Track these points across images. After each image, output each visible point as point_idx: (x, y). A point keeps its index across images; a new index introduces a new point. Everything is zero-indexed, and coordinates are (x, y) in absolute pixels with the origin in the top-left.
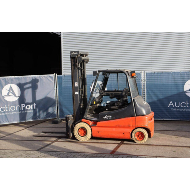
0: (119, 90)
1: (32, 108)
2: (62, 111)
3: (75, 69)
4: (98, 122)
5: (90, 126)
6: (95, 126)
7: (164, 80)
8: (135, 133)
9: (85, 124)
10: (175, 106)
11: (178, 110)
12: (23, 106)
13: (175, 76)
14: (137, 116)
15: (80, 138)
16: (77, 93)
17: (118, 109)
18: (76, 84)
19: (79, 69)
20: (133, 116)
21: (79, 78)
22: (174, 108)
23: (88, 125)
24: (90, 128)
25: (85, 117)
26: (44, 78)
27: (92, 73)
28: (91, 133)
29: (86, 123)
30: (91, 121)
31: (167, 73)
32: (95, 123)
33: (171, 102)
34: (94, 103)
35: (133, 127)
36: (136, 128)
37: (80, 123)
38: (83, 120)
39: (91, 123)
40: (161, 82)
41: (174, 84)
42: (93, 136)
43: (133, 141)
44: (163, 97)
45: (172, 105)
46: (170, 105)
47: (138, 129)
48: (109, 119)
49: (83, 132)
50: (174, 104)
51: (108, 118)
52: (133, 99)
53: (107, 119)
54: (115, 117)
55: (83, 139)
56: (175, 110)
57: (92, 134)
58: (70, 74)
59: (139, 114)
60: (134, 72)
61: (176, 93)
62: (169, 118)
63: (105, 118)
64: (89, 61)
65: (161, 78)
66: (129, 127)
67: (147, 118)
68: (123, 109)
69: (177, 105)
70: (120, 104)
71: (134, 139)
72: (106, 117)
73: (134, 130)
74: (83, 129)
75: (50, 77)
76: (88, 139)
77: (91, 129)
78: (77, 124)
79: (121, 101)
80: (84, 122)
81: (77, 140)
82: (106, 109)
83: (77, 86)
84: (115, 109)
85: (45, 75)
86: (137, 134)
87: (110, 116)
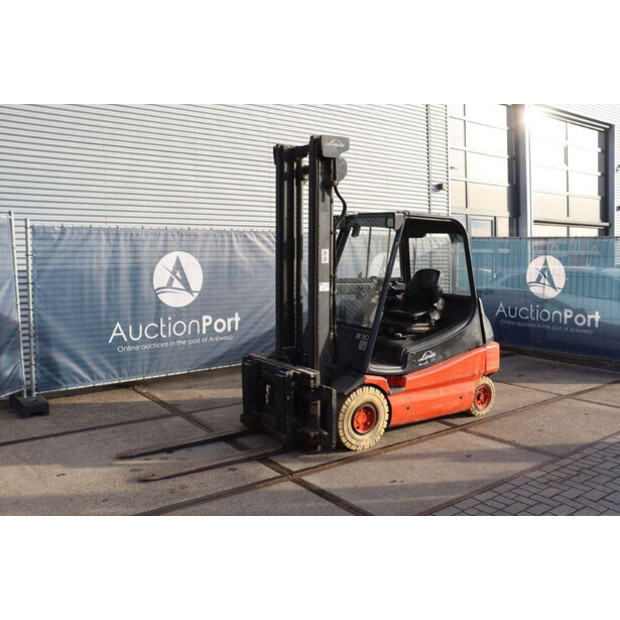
2: (48, 365)
4: (409, 377)
5: (386, 395)
6: (400, 393)
14: (485, 345)
15: (358, 440)
16: (324, 286)
18: (326, 256)
23: (382, 391)
24: (385, 402)
28: (387, 416)
30: (384, 376)
32: (396, 381)
35: (479, 375)
38: (369, 378)
39: (388, 385)
42: (392, 422)
49: (361, 419)
51: (429, 360)
53: (427, 362)
55: (365, 441)
57: (389, 421)
63: (422, 362)
66: (473, 377)
72: (425, 357)
76: (378, 439)
77: (389, 404)
78: (349, 395)
80: (370, 385)
81: (349, 450)
83: (327, 261)
86: (478, 392)
87: (433, 355)
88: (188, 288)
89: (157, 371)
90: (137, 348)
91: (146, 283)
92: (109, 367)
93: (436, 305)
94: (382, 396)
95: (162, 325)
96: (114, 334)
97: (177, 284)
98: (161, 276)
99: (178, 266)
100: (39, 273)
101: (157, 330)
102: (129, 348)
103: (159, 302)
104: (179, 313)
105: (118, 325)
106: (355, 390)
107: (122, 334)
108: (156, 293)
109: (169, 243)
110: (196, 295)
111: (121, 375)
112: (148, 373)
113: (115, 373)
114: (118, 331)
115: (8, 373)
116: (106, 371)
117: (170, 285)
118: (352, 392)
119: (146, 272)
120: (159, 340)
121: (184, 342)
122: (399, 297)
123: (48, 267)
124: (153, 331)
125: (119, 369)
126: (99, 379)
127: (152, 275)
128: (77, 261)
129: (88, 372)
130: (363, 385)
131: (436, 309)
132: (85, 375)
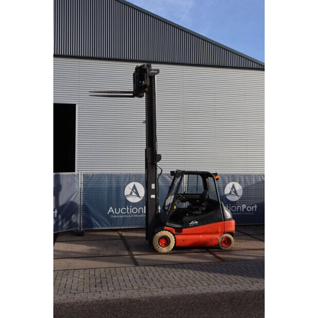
4: (184, 230)
5: (174, 235)
6: (181, 235)
9: (167, 232)
14: (225, 220)
15: (161, 249)
16: (153, 196)
17: (200, 214)
18: (153, 186)
20: (221, 220)
23: (171, 233)
24: (173, 237)
25: (167, 224)
28: (174, 242)
29: (169, 231)
30: (174, 228)
32: (179, 231)
35: (221, 232)
36: (224, 233)
37: (162, 232)
38: (166, 228)
39: (174, 231)
42: (177, 245)
43: (219, 248)
47: (224, 235)
49: (163, 242)
51: (194, 224)
54: (202, 222)
55: (165, 250)
57: (175, 244)
59: (224, 218)
60: (216, 174)
66: (217, 233)
68: (210, 214)
71: (221, 246)
72: (192, 223)
74: (161, 240)
76: (170, 250)
77: (175, 238)
78: (157, 233)
80: (166, 230)
81: (158, 252)
85: (69, 173)
86: (224, 239)
87: (197, 222)
88: (138, 196)
89: (126, 226)
90: (118, 216)
91: (122, 193)
92: (107, 222)
93: (203, 204)
94: (172, 235)
95: (128, 209)
96: (110, 211)
97: (134, 194)
98: (128, 191)
99: (134, 187)
100: (85, 189)
101: (126, 211)
102: (115, 217)
103: (127, 200)
104: (134, 205)
105: (111, 208)
106: (160, 231)
107: (112, 211)
108: (125, 197)
109: (131, 178)
110: (142, 198)
111: (112, 226)
112: (122, 226)
113: (110, 224)
114: (111, 210)
115: (74, 221)
116: (106, 223)
117: (131, 194)
119: (122, 189)
120: (127, 214)
121: (137, 216)
122: (198, 201)
123: (88, 187)
124: (124, 211)
125: (111, 223)
126: (104, 226)
127: (124, 190)
128: (97, 185)
129: (100, 223)
130: (163, 230)
131: (203, 206)
132: (98, 224)
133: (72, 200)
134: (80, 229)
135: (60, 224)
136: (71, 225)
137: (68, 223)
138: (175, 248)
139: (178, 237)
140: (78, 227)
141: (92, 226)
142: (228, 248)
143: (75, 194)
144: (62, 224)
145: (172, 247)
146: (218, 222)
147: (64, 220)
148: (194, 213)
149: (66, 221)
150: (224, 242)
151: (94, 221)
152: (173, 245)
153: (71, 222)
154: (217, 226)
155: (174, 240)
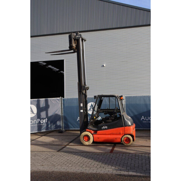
0: (110, 108)
1: (45, 122)
3: (81, 94)
4: (98, 131)
5: (92, 134)
6: (96, 134)
7: (138, 101)
8: (124, 138)
9: (88, 132)
10: (145, 119)
11: (147, 122)
12: (39, 120)
13: (145, 99)
14: (125, 126)
15: (85, 142)
16: (82, 111)
17: (111, 122)
18: (82, 105)
19: (83, 94)
20: (122, 126)
21: (83, 101)
22: (145, 121)
23: (91, 133)
24: (92, 136)
25: (88, 127)
26: (53, 100)
27: (94, 96)
28: (93, 139)
29: (89, 132)
30: (93, 130)
31: (140, 97)
32: (96, 132)
33: (143, 116)
34: (94, 118)
35: (123, 134)
36: (125, 135)
37: (85, 132)
38: (87, 130)
39: (93, 132)
40: (136, 103)
41: (145, 104)
42: (94, 141)
43: (122, 144)
44: (138, 113)
45: (144, 119)
46: (142, 118)
47: (126, 135)
48: (105, 129)
49: (87, 138)
50: (145, 118)
52: (122, 115)
54: (110, 127)
55: (87, 143)
56: (146, 122)
57: (93, 140)
58: (78, 97)
59: (126, 125)
60: (122, 96)
61: (146, 111)
62: (142, 128)
63: (103, 128)
64: (89, 88)
65: (136, 100)
66: (120, 134)
67: (132, 127)
69: (147, 119)
70: (113, 118)
71: (123, 143)
73: (123, 136)
74: (87, 136)
75: (57, 99)
76: (91, 143)
77: (93, 136)
79: (114, 116)
80: (88, 131)
81: (83, 144)
82: (103, 122)
83: (82, 106)
84: (109, 122)
85: (54, 98)
86: (125, 139)
87: (107, 127)
93: (112, 116)
99: (92, 105)
100: (64, 107)
106: (84, 132)
109: (90, 100)
115: (59, 125)
116: (76, 126)
117: (90, 109)
118: (83, 132)
126: (75, 128)
128: (71, 104)
129: (73, 126)
130: (86, 131)
131: (112, 117)
132: (72, 127)
133: (56, 113)
134: (63, 129)
135: (49, 126)
136: (57, 127)
137: (54, 125)
138: (94, 142)
139: (95, 136)
140: (61, 128)
141: (69, 128)
142: (128, 145)
143: (59, 110)
144: (51, 126)
145: (92, 142)
146: (121, 127)
147: (52, 124)
148: (107, 121)
149: (53, 124)
150: (126, 140)
151: (70, 125)
152: (92, 141)
153: (56, 125)
154: (120, 130)
155: (92, 137)
